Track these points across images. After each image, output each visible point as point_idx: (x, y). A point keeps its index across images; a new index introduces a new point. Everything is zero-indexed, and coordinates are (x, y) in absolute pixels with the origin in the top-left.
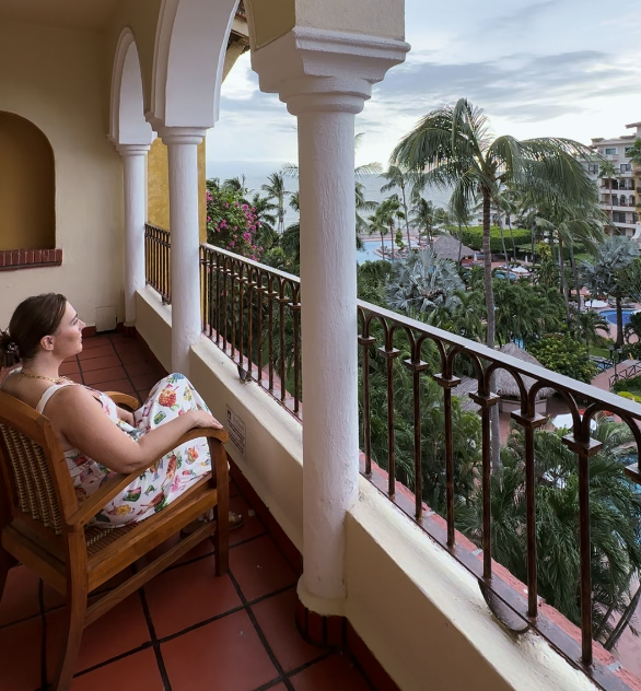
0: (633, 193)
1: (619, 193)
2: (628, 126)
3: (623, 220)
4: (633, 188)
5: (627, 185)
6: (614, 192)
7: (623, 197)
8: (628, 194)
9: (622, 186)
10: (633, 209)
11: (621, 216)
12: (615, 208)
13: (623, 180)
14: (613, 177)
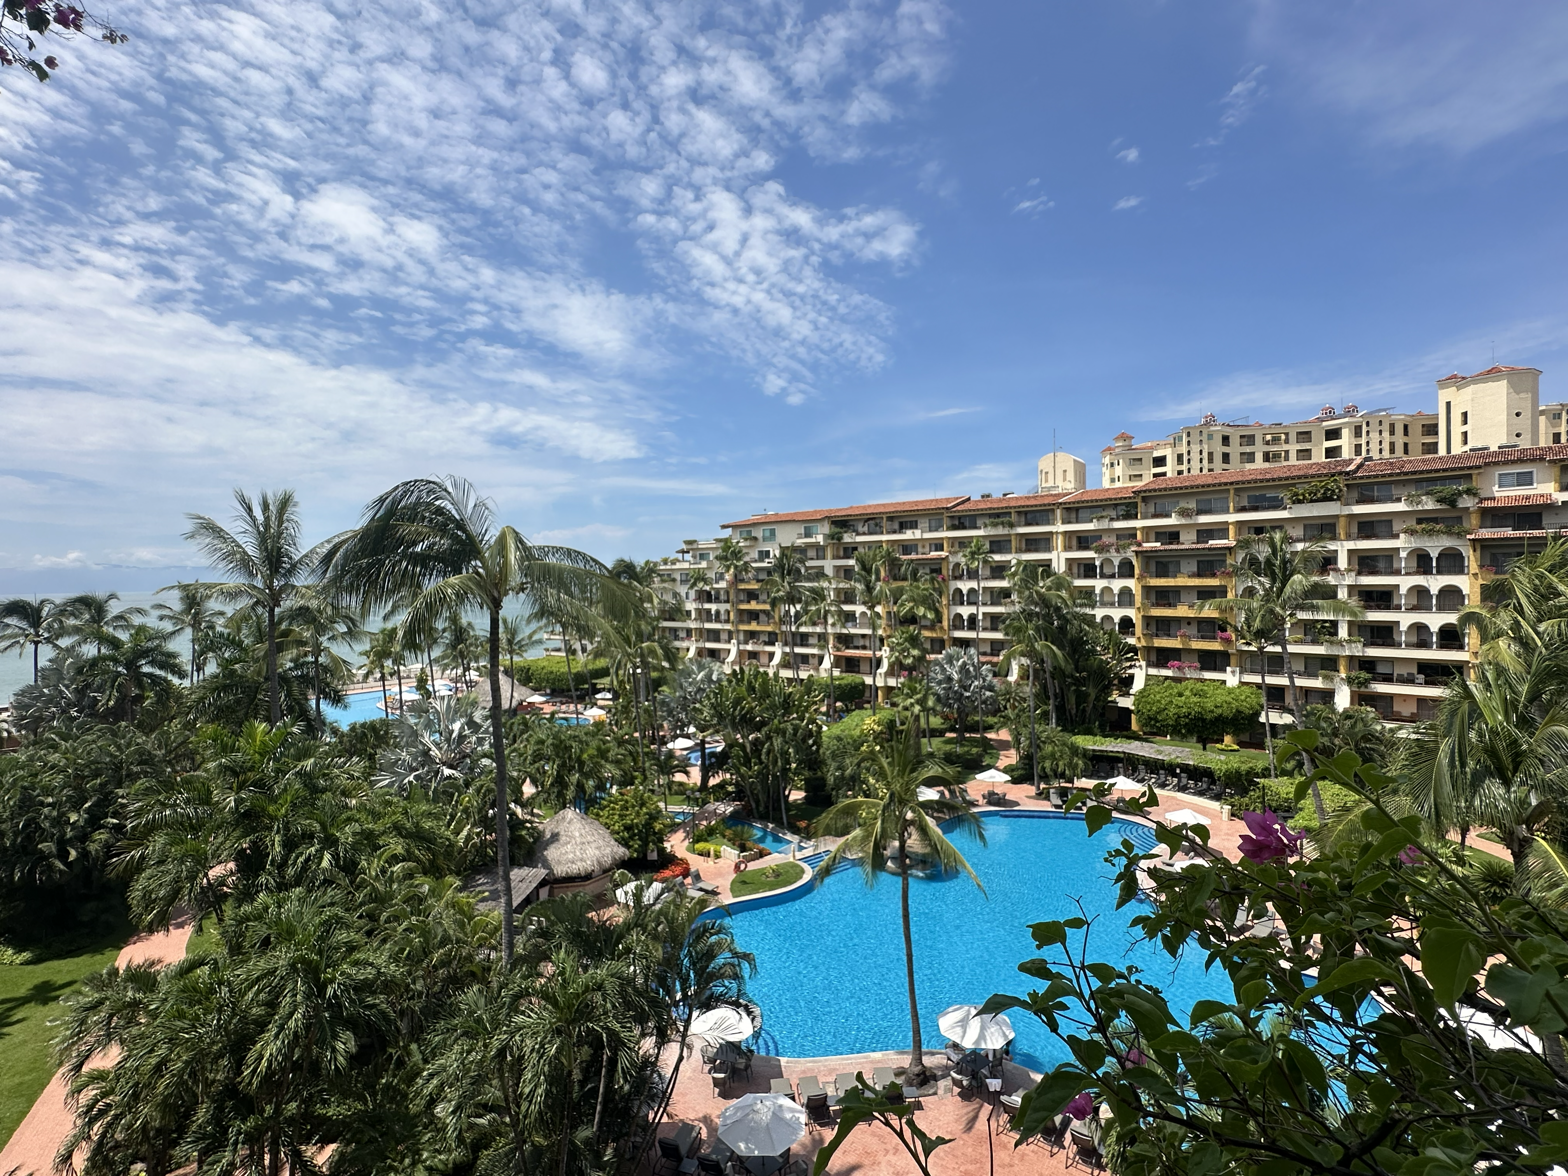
0: (728, 606)
1: (713, 607)
2: (724, 527)
3: (717, 640)
4: (727, 601)
5: (723, 597)
6: (707, 606)
7: (718, 612)
8: (723, 607)
9: (717, 600)
10: (728, 627)
11: (715, 636)
12: (708, 626)
13: (718, 591)
14: (707, 588)
